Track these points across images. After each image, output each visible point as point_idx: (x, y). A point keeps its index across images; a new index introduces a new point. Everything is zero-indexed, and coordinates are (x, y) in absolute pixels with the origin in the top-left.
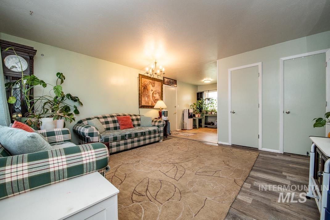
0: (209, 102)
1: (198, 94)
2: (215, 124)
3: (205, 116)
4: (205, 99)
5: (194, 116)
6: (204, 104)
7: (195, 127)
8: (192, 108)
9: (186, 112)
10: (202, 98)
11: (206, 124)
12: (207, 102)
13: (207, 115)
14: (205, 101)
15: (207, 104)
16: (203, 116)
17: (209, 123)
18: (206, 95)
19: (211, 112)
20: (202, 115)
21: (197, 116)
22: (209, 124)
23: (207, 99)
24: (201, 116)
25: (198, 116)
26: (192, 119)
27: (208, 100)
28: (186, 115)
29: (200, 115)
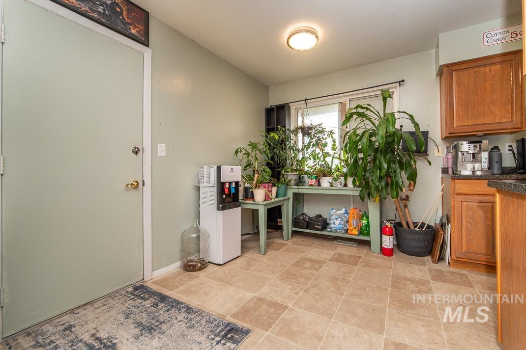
0: (307, 140)
1: (269, 111)
2: (332, 225)
3: (295, 195)
4: (292, 128)
5: (248, 194)
6: (291, 148)
7: (249, 238)
8: (245, 162)
9: (205, 179)
10: (284, 127)
11: (296, 222)
12: (300, 140)
13: (302, 190)
14: (292, 136)
15: (300, 146)
16: (285, 195)
17: (310, 219)
18: (298, 119)
19: (317, 177)
20: (281, 192)
21: (259, 194)
22: (309, 224)
23: (300, 131)
24: (277, 197)
25: (267, 197)
26: (239, 208)
27: (304, 135)
28: (210, 194)
29: (274, 190)
